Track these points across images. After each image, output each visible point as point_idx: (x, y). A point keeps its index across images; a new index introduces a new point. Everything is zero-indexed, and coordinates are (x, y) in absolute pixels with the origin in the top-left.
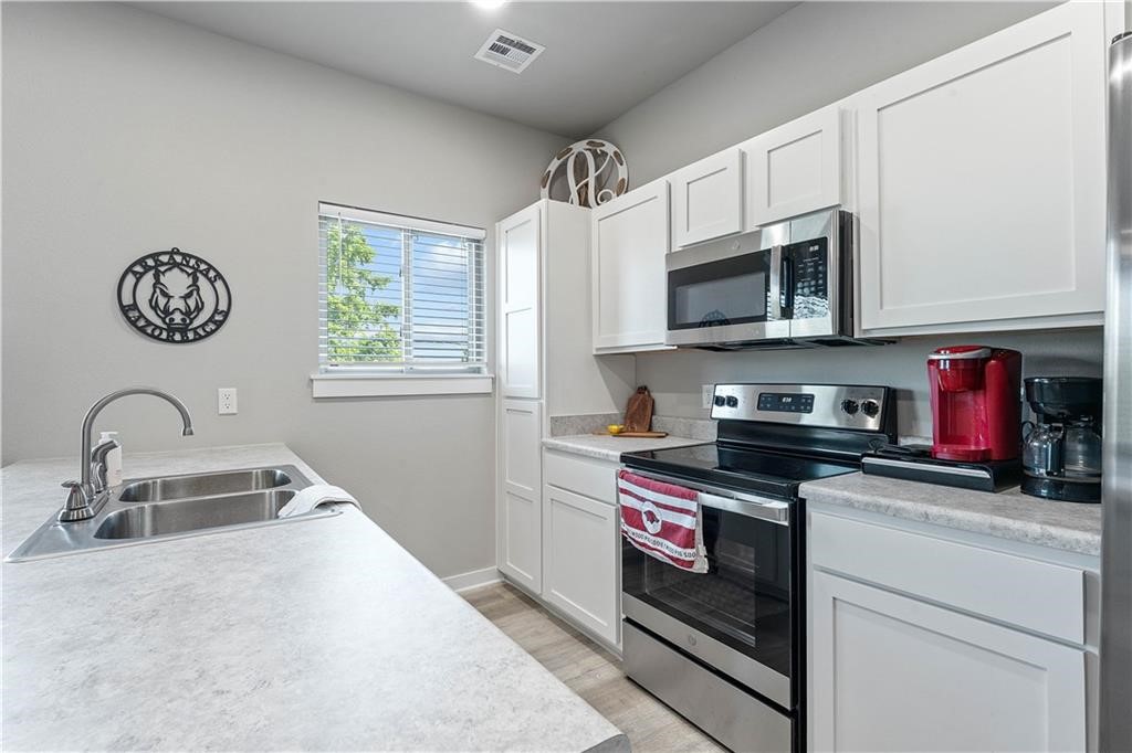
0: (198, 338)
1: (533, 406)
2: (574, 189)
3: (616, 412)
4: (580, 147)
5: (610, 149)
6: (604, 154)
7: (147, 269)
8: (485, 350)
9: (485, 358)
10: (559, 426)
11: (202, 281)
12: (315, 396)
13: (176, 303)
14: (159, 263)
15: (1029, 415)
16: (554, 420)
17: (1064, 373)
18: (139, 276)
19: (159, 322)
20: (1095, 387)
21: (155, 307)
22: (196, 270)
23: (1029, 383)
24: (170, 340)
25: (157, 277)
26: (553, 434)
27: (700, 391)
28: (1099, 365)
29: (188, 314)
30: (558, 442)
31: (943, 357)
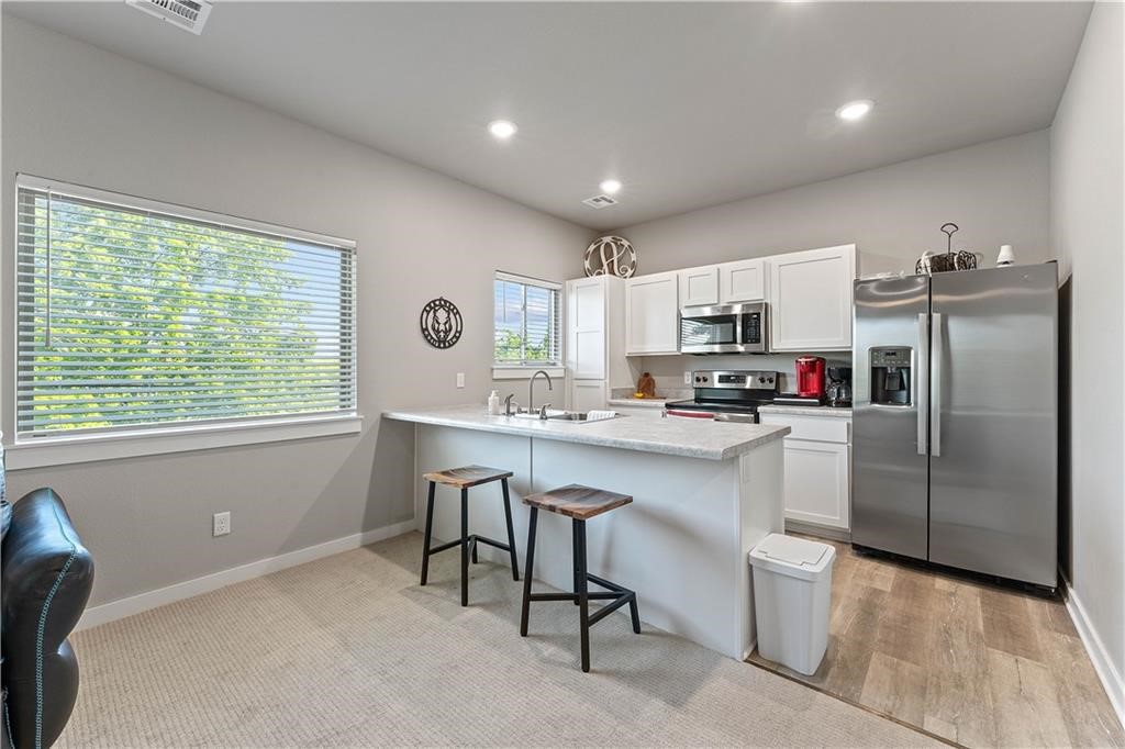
0: (450, 346)
1: (602, 383)
2: (605, 263)
3: (633, 386)
4: (608, 239)
5: (626, 243)
6: (622, 245)
7: (431, 308)
8: (560, 352)
9: (560, 357)
10: (615, 393)
11: (452, 315)
12: (495, 377)
13: (442, 327)
14: (436, 305)
15: (828, 381)
16: (613, 390)
17: (840, 366)
18: (428, 312)
19: (434, 336)
20: (850, 371)
21: (434, 329)
22: (449, 308)
23: (829, 369)
24: (439, 347)
25: (435, 313)
26: (613, 398)
27: (683, 375)
28: (851, 364)
29: (447, 332)
30: (615, 401)
31: (803, 360)
